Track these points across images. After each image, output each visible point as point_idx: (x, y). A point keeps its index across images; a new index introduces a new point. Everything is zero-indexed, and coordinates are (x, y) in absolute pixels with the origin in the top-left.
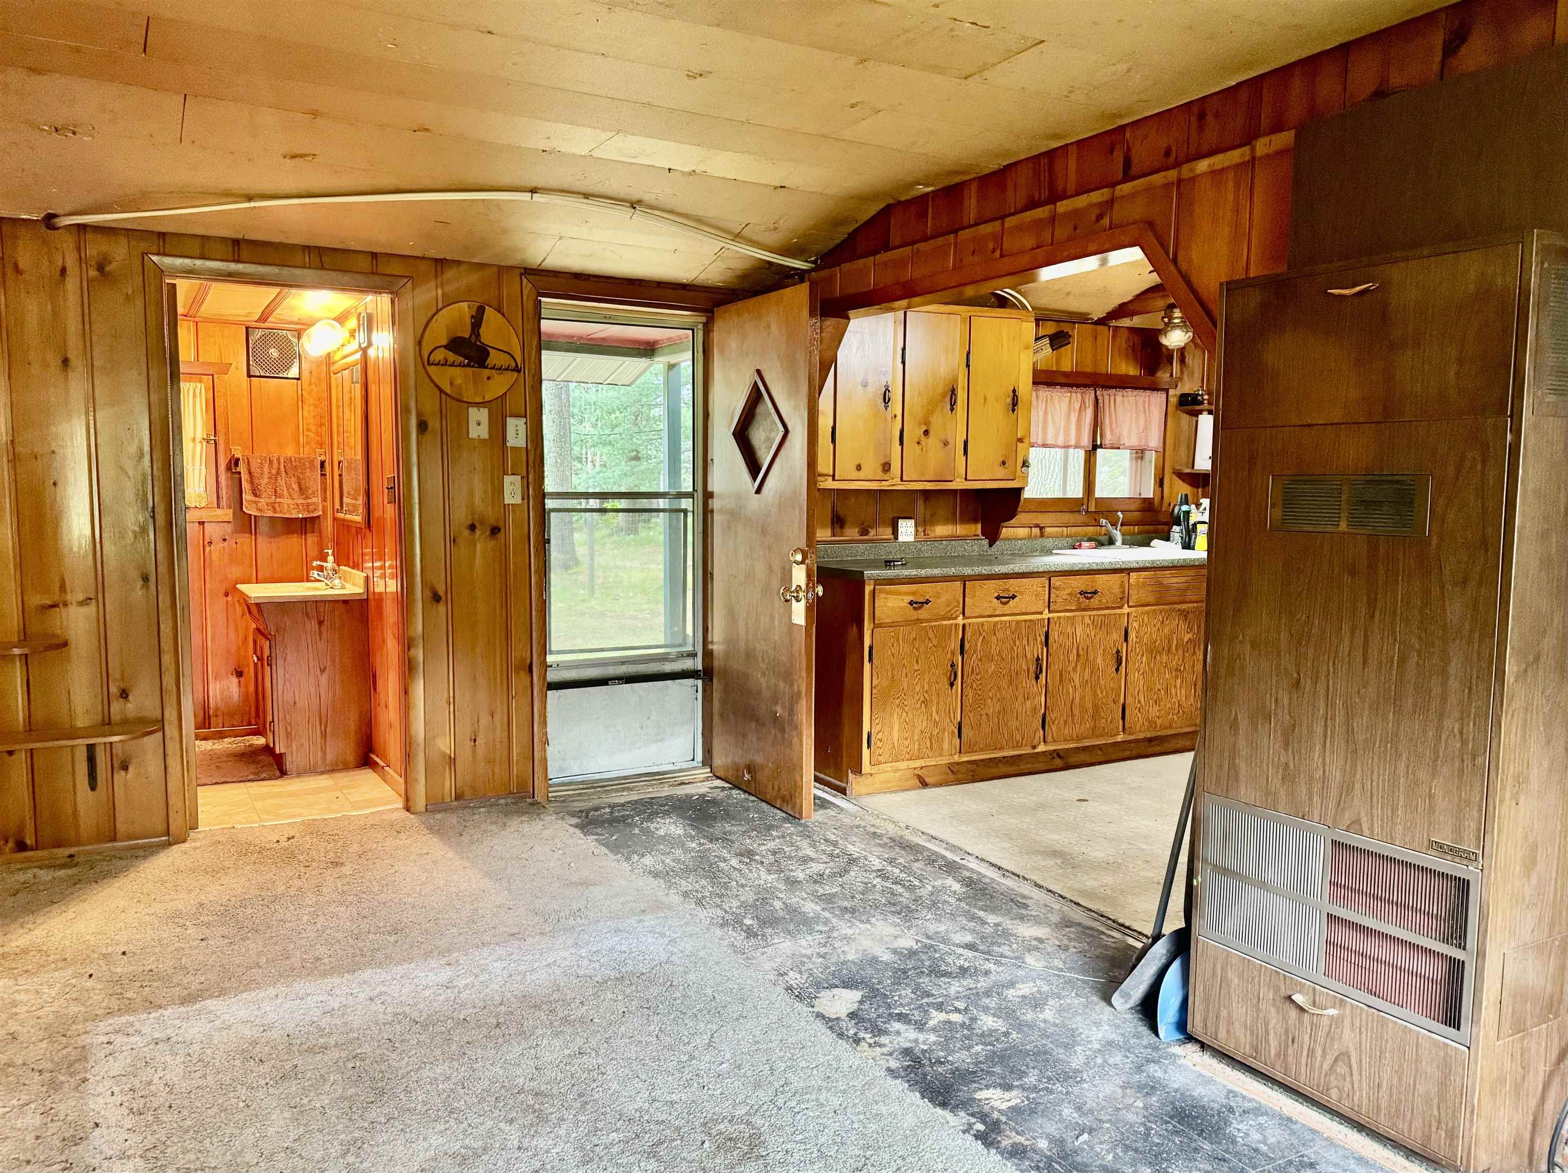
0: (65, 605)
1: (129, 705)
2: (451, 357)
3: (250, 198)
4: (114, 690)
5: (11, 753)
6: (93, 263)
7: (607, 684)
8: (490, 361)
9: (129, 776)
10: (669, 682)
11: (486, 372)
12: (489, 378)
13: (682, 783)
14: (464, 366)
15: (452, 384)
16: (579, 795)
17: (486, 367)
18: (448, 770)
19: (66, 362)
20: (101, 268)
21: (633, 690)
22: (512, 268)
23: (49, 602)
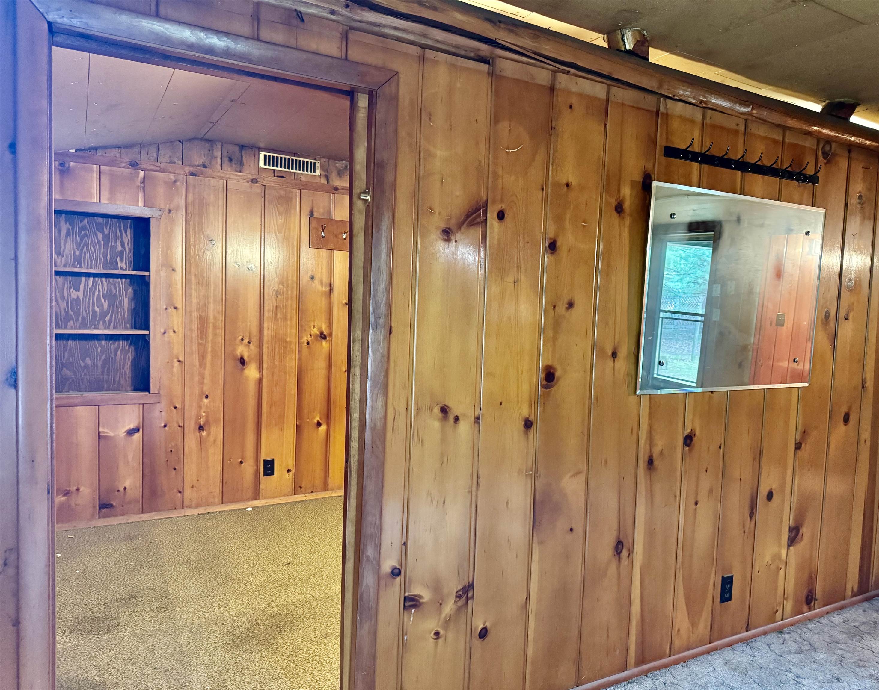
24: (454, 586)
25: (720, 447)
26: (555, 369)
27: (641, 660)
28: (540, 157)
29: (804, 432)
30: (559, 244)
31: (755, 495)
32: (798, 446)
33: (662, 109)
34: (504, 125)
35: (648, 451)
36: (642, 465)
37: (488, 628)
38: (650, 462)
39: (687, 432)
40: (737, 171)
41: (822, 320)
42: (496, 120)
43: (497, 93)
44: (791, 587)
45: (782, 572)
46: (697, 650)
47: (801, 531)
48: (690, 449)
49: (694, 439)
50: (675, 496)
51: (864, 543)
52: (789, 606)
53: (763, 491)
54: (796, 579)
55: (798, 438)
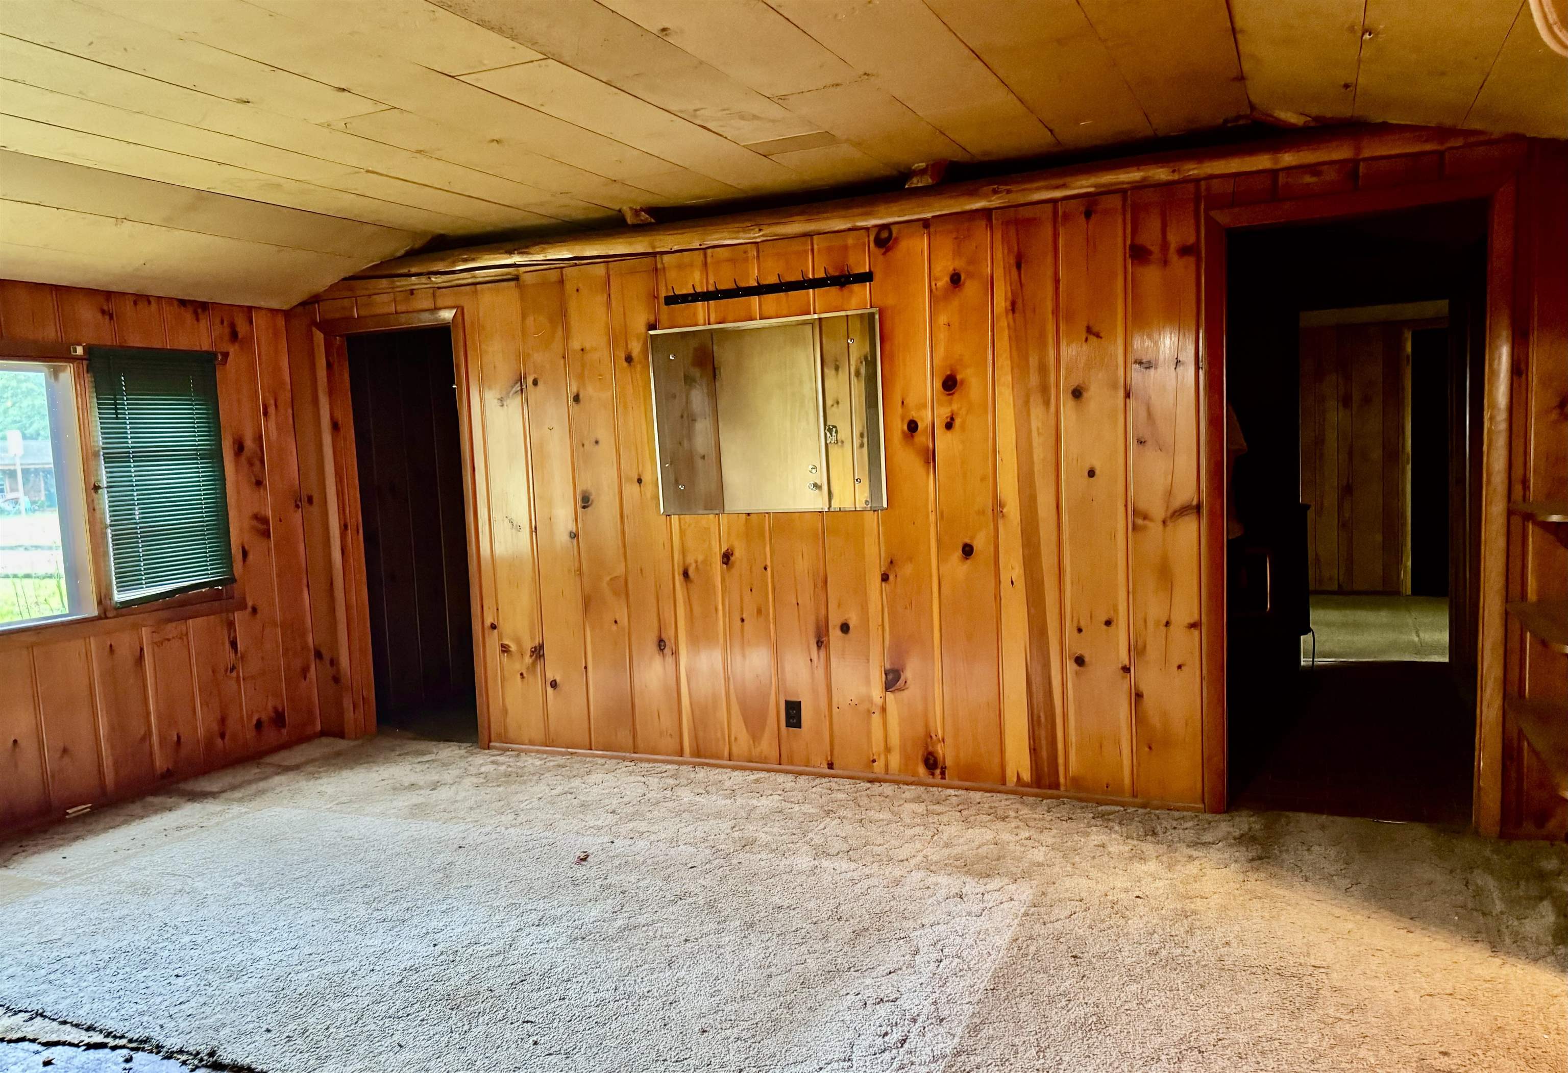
24: (528, 645)
25: (765, 569)
26: (590, 494)
27: (697, 753)
28: (559, 332)
29: (892, 562)
30: (581, 396)
31: (823, 623)
32: (885, 578)
33: (659, 266)
34: (530, 321)
35: (681, 562)
36: (679, 579)
37: (558, 681)
38: (686, 574)
39: (723, 550)
40: (752, 297)
41: (903, 432)
42: (524, 317)
43: (522, 298)
44: (895, 740)
45: (876, 719)
46: (759, 765)
47: (903, 678)
48: (729, 569)
49: (732, 558)
50: (716, 609)
51: (1035, 718)
52: (895, 760)
53: (835, 621)
54: (902, 734)
55: (883, 569)
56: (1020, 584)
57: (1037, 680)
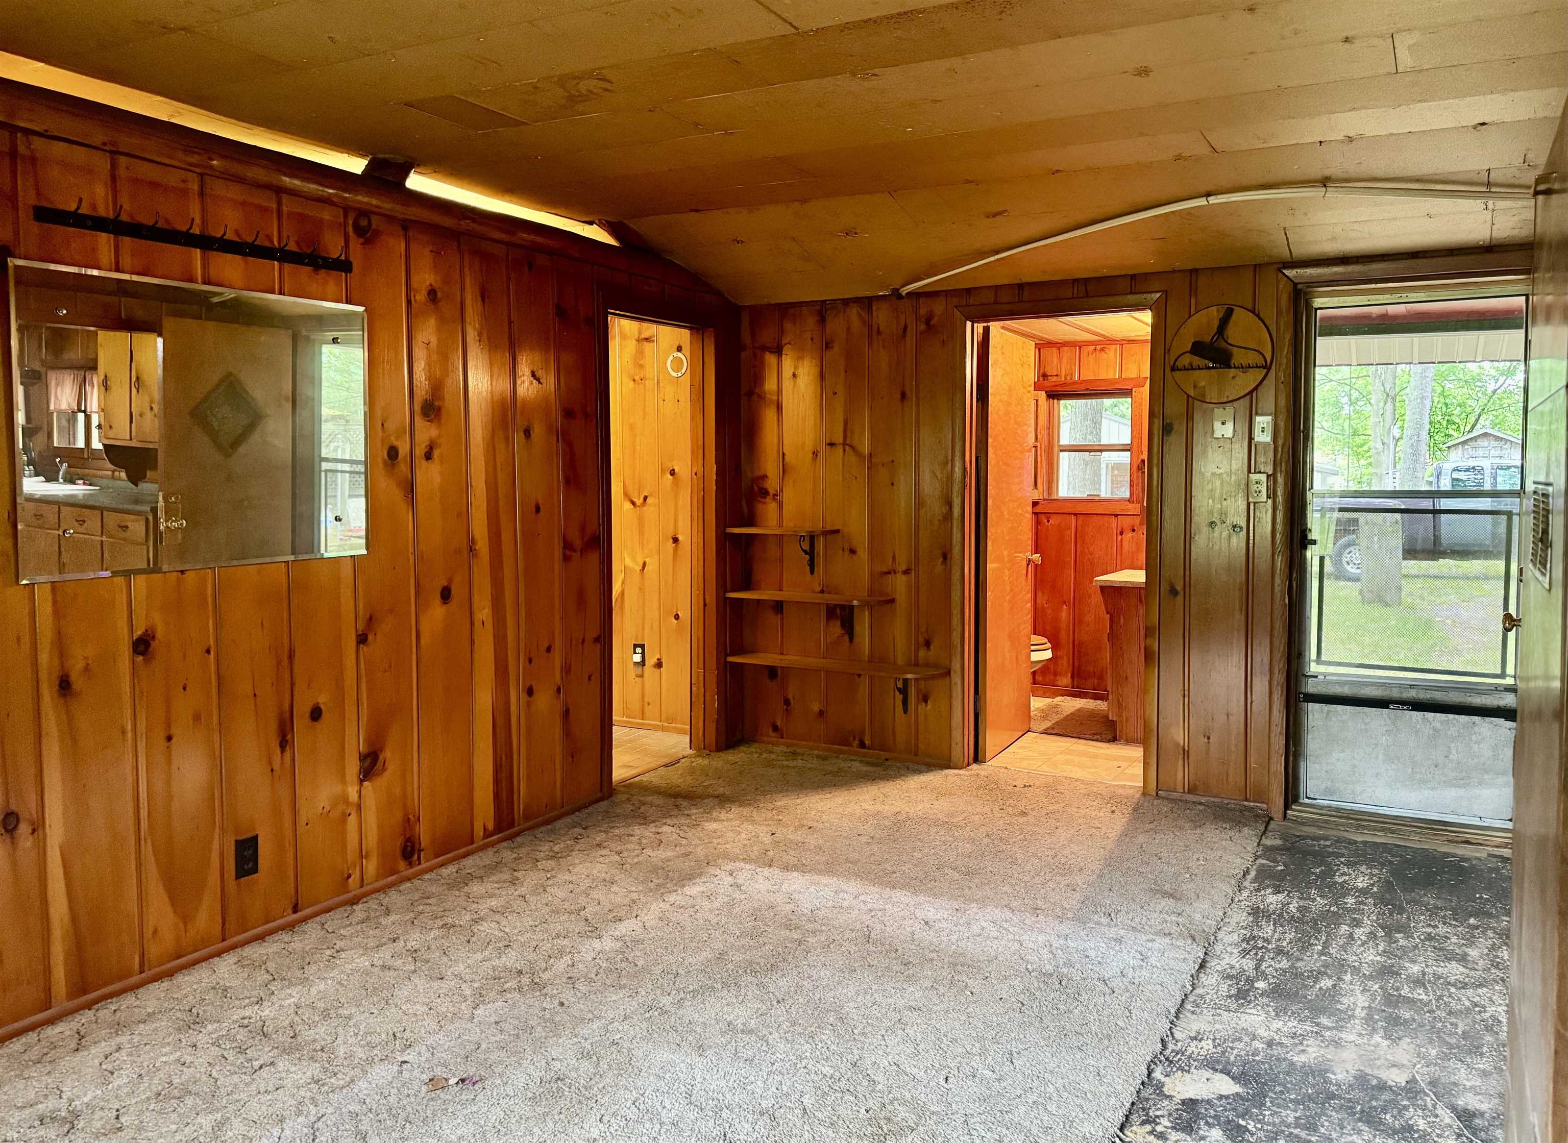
0: (895, 573)
1: (930, 653)
2: (1197, 361)
3: (997, 253)
4: (921, 639)
5: (859, 676)
6: (923, 320)
7: (1388, 708)
8: (1234, 361)
9: (929, 707)
10: (1476, 719)
11: (1232, 372)
12: (1234, 377)
13: (1468, 842)
14: (1209, 368)
15: (1195, 387)
16: (1326, 822)
17: (1230, 367)
18: (1181, 762)
19: (903, 396)
20: (928, 322)
21: (1424, 718)
22: (1268, 264)
23: (886, 570)
25: (208, 652)
27: (81, 989)
29: (371, 619)
31: (287, 716)
32: (362, 639)
33: (22, 150)
36: (47, 690)
38: (65, 685)
39: (138, 633)
40: (194, 249)
41: (382, 461)
44: (372, 839)
45: (352, 820)
46: (196, 955)
47: (381, 758)
48: (147, 661)
49: (154, 644)
50: (124, 732)
51: (498, 758)
52: (371, 867)
53: (302, 709)
54: (380, 827)
55: (360, 628)
56: (489, 626)
57: (500, 721)
